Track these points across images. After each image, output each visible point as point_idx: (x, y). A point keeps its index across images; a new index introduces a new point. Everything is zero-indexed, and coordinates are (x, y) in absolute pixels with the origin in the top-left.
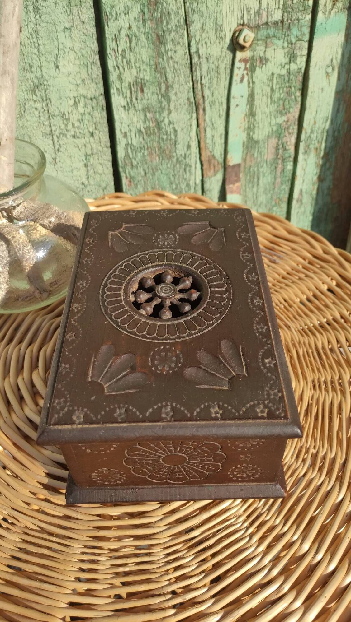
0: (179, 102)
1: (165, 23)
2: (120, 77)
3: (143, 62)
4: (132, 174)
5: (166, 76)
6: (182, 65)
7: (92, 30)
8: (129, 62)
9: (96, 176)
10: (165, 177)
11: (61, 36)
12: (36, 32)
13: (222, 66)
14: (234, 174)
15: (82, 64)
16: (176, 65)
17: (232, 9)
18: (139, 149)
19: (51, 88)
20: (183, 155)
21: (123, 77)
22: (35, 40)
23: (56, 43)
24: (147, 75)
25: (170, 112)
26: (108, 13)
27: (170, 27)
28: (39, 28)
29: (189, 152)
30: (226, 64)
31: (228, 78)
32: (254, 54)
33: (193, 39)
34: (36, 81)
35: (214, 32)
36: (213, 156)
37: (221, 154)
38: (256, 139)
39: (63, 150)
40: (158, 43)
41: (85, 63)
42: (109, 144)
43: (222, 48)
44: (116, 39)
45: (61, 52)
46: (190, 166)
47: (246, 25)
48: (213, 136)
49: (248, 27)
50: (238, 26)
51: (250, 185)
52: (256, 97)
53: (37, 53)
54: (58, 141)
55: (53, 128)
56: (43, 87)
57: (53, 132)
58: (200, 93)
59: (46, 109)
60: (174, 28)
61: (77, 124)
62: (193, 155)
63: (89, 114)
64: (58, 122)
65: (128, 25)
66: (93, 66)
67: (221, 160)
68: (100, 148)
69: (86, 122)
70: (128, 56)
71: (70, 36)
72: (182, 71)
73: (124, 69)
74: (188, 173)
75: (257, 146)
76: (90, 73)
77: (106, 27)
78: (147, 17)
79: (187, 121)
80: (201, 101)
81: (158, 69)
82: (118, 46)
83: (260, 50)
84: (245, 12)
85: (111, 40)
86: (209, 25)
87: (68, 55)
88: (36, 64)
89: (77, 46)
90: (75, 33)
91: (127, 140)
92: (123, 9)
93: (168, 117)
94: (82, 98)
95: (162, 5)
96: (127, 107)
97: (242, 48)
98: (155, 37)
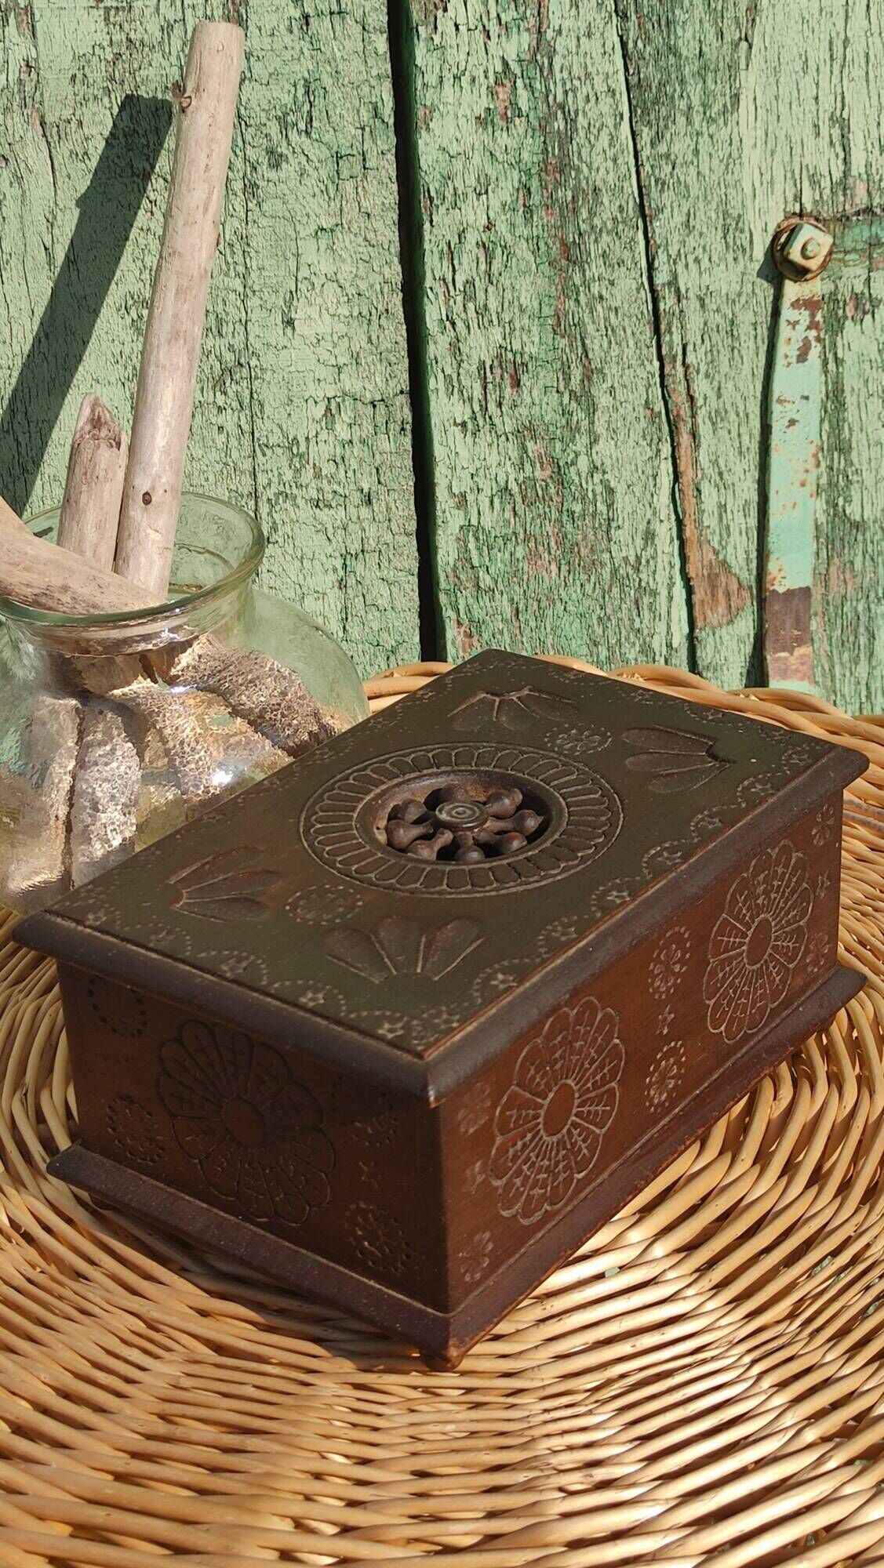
0: (621, 411)
1: (584, 214)
2: (455, 348)
3: (522, 310)
4: (478, 613)
5: (584, 344)
6: (630, 317)
7: (389, 234)
8: (482, 311)
9: (370, 616)
10: (577, 624)
11: (308, 249)
12: (245, 239)
13: (746, 318)
14: (789, 621)
15: (355, 314)
16: (612, 316)
17: (767, 177)
18: (500, 541)
19: (268, 376)
20: (632, 559)
21: (464, 349)
22: (239, 258)
23: (292, 264)
24: (533, 342)
25: (594, 440)
26: (433, 194)
27: (597, 221)
28: (252, 229)
29: (650, 550)
30: (755, 314)
31: (763, 348)
32: (837, 287)
33: (660, 251)
34: (229, 357)
35: (720, 233)
36: (724, 564)
37: (748, 560)
38: (858, 518)
39: (281, 540)
40: (564, 262)
41: (365, 312)
42: (412, 526)
43: (743, 274)
44: (451, 254)
45: (302, 286)
46: (654, 593)
47: (810, 215)
48: (722, 507)
49: (817, 220)
50: (786, 218)
51: (846, 656)
52: (850, 400)
53: (241, 289)
54: (270, 514)
55: (262, 479)
56: (245, 372)
57: (260, 489)
58: (682, 388)
59: (246, 428)
60: (610, 225)
61: (328, 469)
62: (662, 561)
63: (363, 442)
64: (276, 462)
65: (484, 221)
66: (383, 321)
67: (749, 577)
68: (388, 538)
69: (354, 465)
70: (481, 295)
71: (331, 248)
72: (629, 332)
73: (468, 327)
74: (646, 614)
75: (860, 538)
76: (374, 338)
77: (427, 226)
78: (536, 199)
79: (645, 463)
80: (685, 411)
81: (561, 325)
82: (454, 270)
83: (853, 276)
84: (806, 184)
85: (436, 256)
86: (706, 216)
87: (322, 292)
88: (235, 313)
89: (346, 271)
90: (344, 240)
91: (466, 513)
92: (474, 183)
93: (589, 455)
94: (349, 401)
95: (578, 170)
96: (470, 426)
97: (801, 273)
98: (556, 249)
